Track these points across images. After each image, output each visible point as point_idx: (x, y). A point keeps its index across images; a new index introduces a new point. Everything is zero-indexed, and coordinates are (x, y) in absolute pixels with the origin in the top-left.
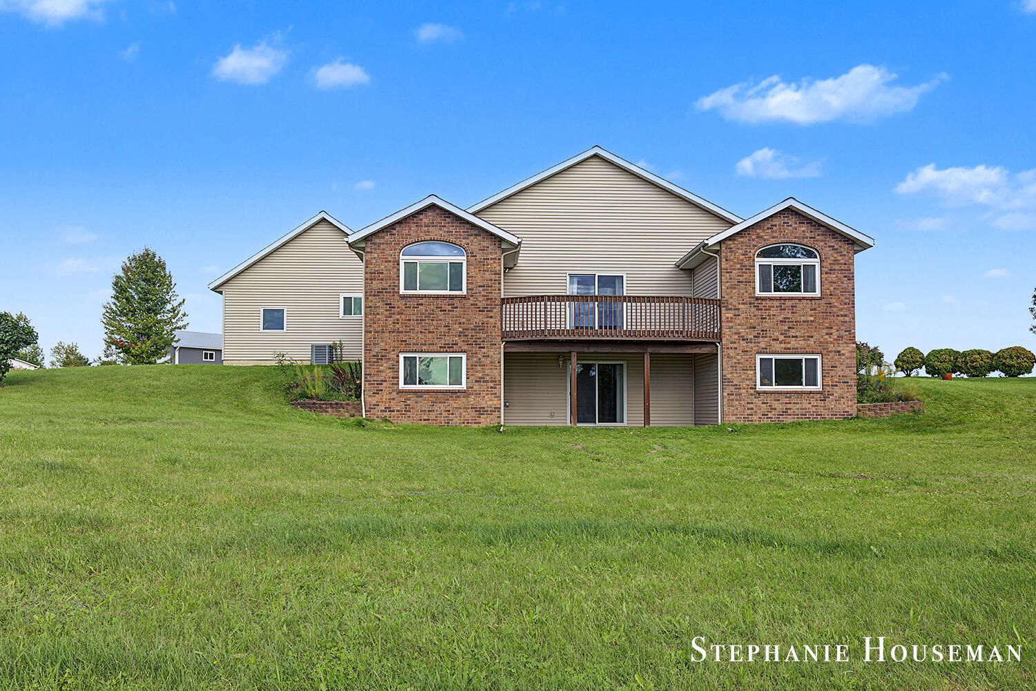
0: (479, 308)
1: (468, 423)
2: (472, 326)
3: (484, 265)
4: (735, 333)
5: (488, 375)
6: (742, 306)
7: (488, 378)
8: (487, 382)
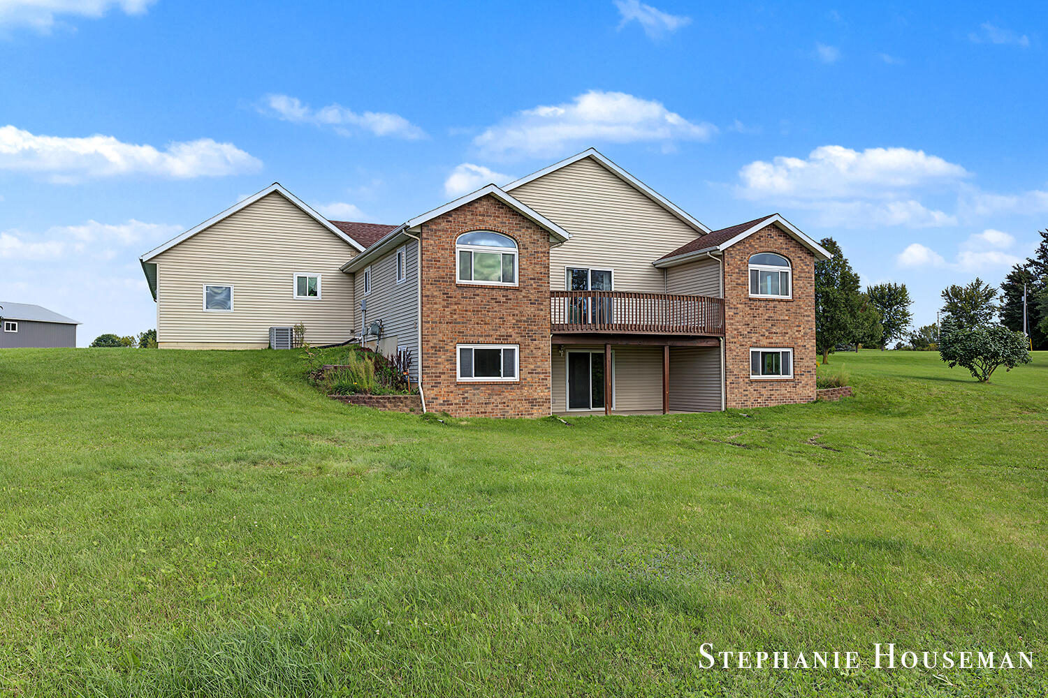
0: (530, 300)
1: (522, 415)
2: (525, 318)
3: (534, 258)
4: (735, 330)
5: (539, 367)
6: (740, 306)
7: (539, 370)
8: (539, 373)
